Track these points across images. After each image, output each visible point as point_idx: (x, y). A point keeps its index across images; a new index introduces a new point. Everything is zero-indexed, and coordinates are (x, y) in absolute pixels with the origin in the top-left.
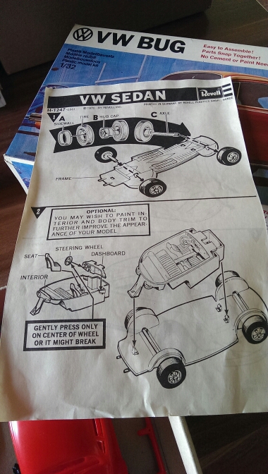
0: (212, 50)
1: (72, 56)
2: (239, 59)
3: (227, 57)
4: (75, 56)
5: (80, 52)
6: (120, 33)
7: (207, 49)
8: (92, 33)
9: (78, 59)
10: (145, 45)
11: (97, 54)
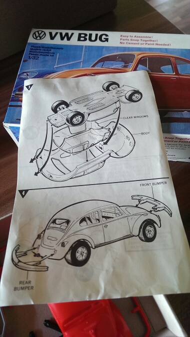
0: (126, 38)
1: (35, 51)
2: (145, 42)
3: (136, 42)
4: (37, 51)
5: (40, 47)
6: (64, 32)
7: (123, 38)
8: (45, 34)
9: (39, 52)
10: (82, 39)
11: (52, 48)
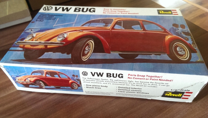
0: (107, 10)
2: (120, 13)
3: (114, 12)
4: (43, 17)
5: (46, 15)
6: (65, 7)
7: (105, 10)
8: (52, 8)
9: (45, 17)
10: (77, 11)
11: (55, 15)
